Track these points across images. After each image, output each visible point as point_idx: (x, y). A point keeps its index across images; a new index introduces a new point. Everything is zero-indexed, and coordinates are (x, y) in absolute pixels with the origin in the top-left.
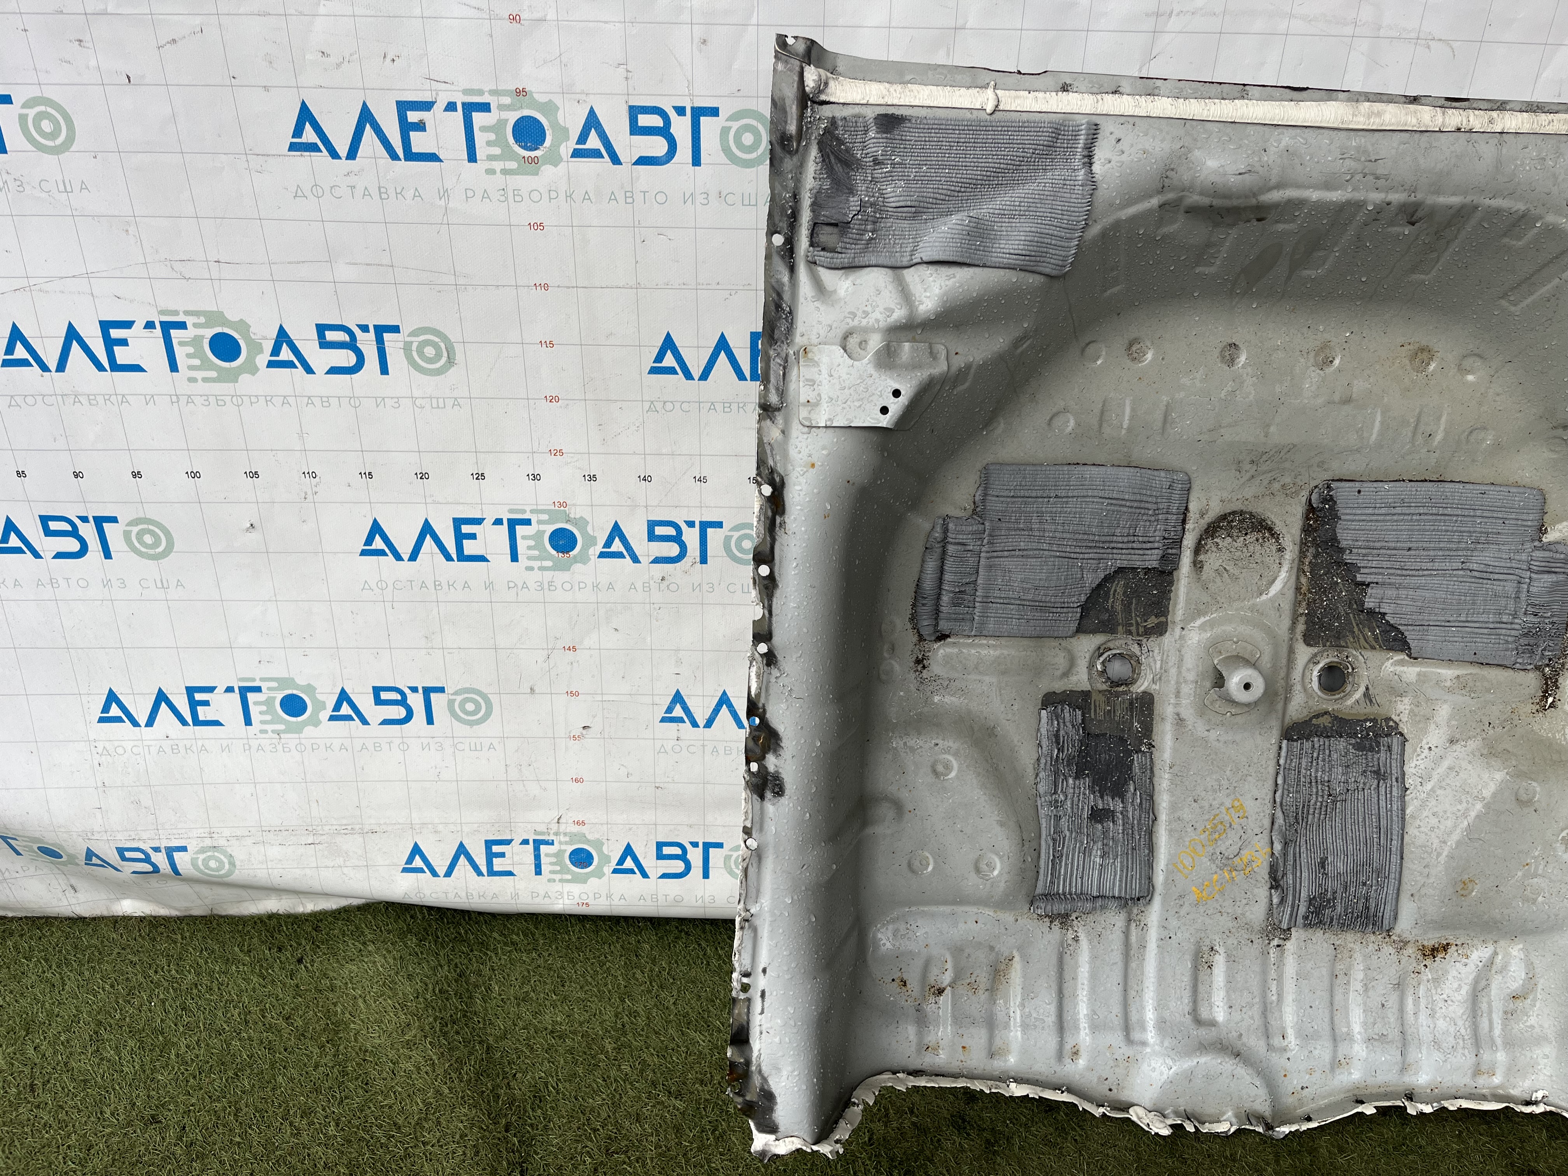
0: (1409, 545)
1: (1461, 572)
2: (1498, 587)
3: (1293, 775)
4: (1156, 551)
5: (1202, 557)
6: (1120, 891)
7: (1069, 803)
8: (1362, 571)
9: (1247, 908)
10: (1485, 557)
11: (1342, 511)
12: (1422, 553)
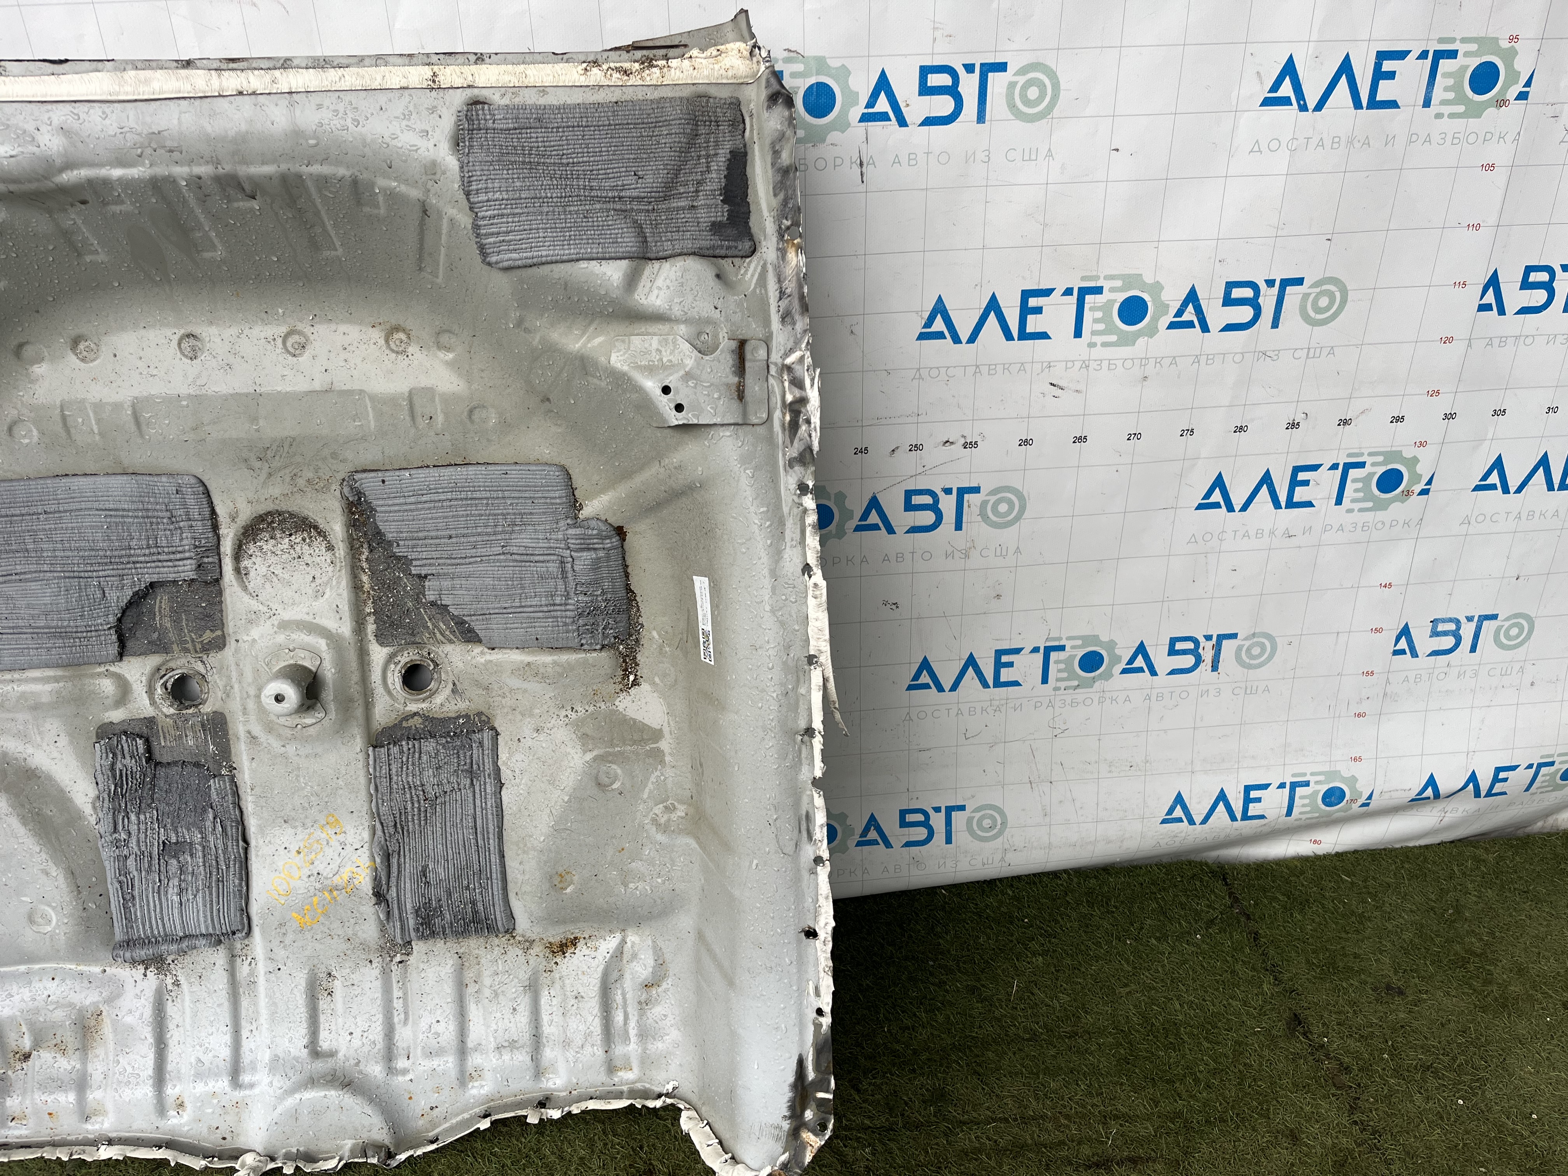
0: (448, 532)
1: (502, 557)
2: (541, 568)
3: (385, 782)
4: (189, 562)
5: (245, 563)
6: (207, 928)
7: (134, 840)
8: (414, 563)
9: (357, 927)
10: (523, 540)
11: (375, 502)
12: (462, 539)
